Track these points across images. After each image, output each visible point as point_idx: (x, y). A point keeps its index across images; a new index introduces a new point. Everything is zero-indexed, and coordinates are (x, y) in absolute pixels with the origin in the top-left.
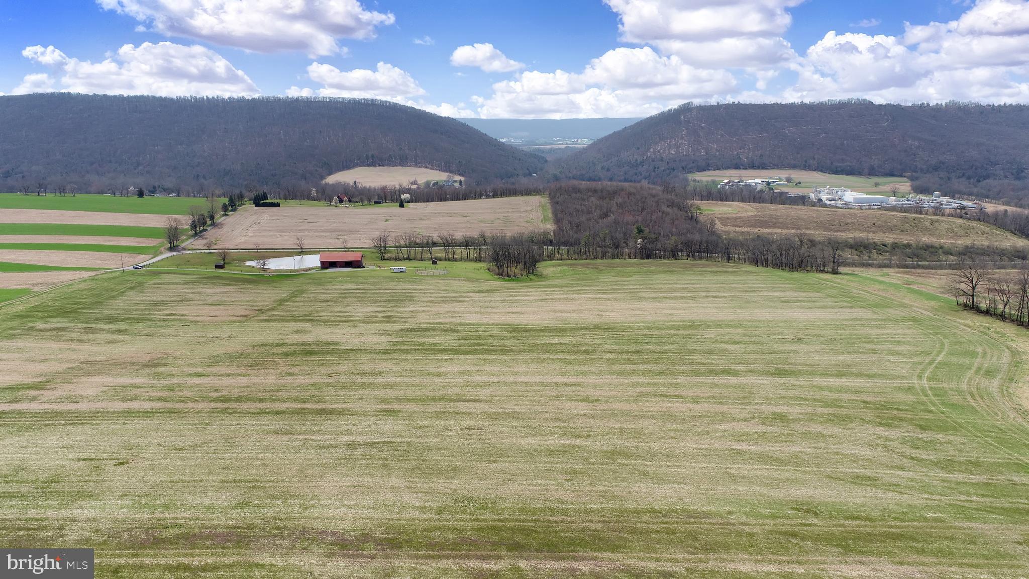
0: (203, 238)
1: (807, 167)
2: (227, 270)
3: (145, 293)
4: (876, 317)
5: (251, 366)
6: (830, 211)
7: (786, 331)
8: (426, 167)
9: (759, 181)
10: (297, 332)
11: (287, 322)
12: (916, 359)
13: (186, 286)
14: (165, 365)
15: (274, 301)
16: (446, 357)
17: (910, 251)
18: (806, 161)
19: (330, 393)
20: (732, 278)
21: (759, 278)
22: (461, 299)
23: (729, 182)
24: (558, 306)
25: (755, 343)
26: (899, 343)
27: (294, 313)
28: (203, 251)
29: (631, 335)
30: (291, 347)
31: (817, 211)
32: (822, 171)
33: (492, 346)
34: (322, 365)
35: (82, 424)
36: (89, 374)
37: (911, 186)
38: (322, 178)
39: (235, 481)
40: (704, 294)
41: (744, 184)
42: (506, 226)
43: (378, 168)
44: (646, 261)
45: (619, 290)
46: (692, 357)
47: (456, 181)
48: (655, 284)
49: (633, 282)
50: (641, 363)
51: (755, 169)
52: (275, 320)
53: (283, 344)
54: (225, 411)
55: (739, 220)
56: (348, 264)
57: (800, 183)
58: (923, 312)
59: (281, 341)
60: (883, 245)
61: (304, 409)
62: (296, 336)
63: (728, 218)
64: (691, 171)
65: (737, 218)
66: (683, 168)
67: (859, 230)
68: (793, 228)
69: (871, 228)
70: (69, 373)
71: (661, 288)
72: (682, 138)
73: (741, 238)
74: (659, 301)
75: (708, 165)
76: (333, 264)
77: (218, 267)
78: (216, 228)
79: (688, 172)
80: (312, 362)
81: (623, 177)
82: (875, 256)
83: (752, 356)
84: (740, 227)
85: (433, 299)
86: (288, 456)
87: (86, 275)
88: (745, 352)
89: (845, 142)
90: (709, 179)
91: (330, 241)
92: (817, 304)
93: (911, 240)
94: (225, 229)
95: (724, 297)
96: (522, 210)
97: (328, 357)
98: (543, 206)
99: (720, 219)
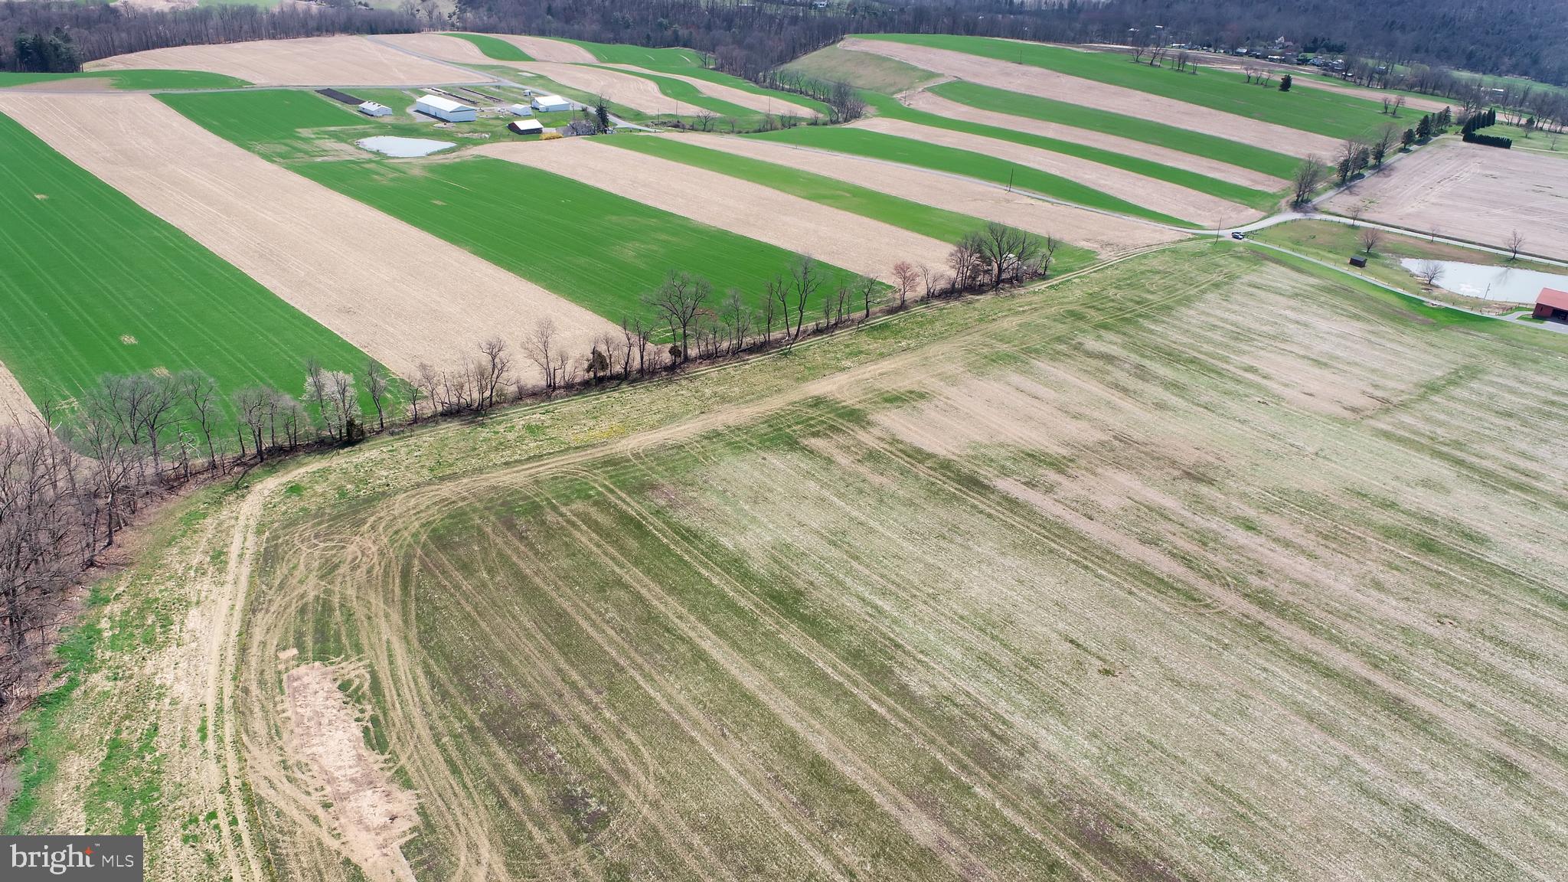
0: (1351, 193)
2: (1372, 273)
5: (1326, 537)
10: (1426, 483)
11: (1418, 450)
15: (1416, 385)
19: (1424, 664)
27: (1439, 431)
28: (1343, 220)
30: (1404, 518)
34: (1438, 586)
52: (1400, 440)
53: (1392, 505)
59: (1392, 497)
61: (1369, 682)
62: (1420, 491)
70: (1097, 452)
76: (1560, 315)
77: (1356, 263)
78: (1381, 174)
80: (1423, 572)
94: (1394, 180)
97: (1456, 572)
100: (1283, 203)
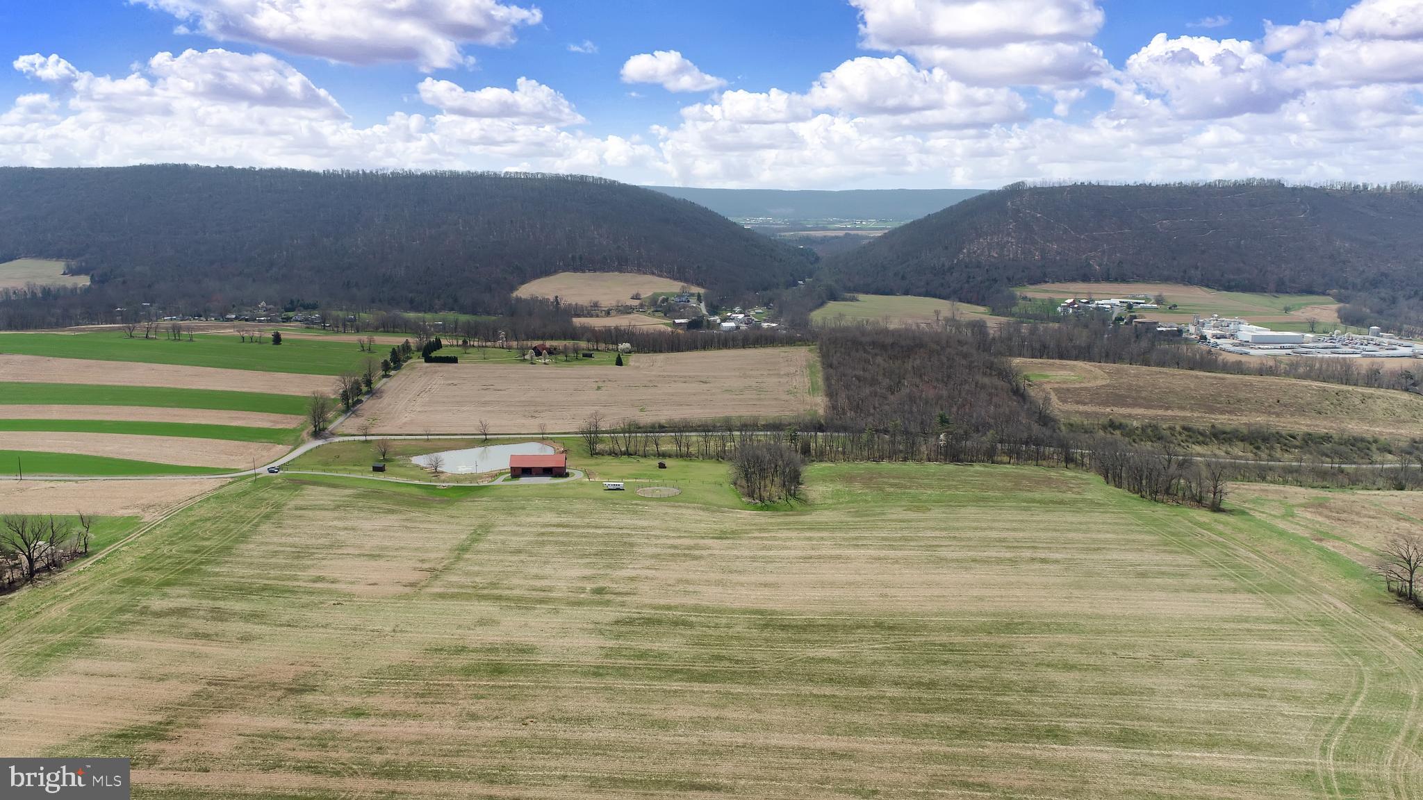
0: (357, 416)
1: (1187, 280)
2: (392, 475)
3: (285, 528)
4: (1269, 613)
5: (423, 696)
6: (1215, 378)
7: (1140, 641)
8: (653, 274)
9: (1116, 301)
10: (482, 622)
11: (467, 600)
12: (1321, 711)
13: (336, 514)
14: (313, 689)
15: (450, 550)
16: (676, 686)
17: (1329, 445)
18: (1185, 272)
19: (524, 763)
20: (1070, 517)
21: (1108, 518)
22: (697, 553)
23: (1074, 303)
24: (828, 572)
25: (1096, 668)
26: (1298, 672)
27: (478, 579)
28: (357, 438)
29: (926, 643)
30: (474, 655)
31: (1197, 377)
32: (1208, 286)
33: (737, 662)
34: (514, 698)
36: (219, 708)
37: (1339, 311)
38: (513, 288)
40: (1028, 554)
41: (1094, 305)
42: (759, 399)
43: (588, 275)
44: (951, 467)
45: (912, 539)
46: (1006, 699)
47: (693, 295)
48: (962, 529)
49: (931, 524)
50: (937, 709)
51: (1111, 282)
52: (453, 596)
53: (463, 649)
55: (1084, 393)
56: (548, 472)
57: (1175, 306)
58: (1339, 604)
59: (461, 643)
60: (1291, 437)
62: (479, 630)
63: (1068, 390)
64: (1020, 283)
65: (1082, 389)
66: (1009, 279)
67: (1257, 411)
68: (1161, 407)
69: (1274, 408)
70: (194, 704)
71: (970, 539)
72: (1009, 234)
73: (1085, 423)
74: (966, 569)
75: (1045, 275)
76: (527, 472)
77: (378, 469)
78: (374, 397)
79: (1016, 285)
80: (501, 691)
81: (924, 290)
82: (1278, 454)
83: (1091, 700)
84: (1085, 404)
85: (658, 550)
87: (209, 484)
88: (1080, 691)
89: (1242, 242)
90: (1045, 296)
91: (523, 421)
92: (1187, 581)
93: (1331, 427)
94: (386, 400)
95: (1057, 561)
96: (782, 373)
97: (523, 681)
98: (810, 366)
99: (1056, 390)
100: (304, 434)
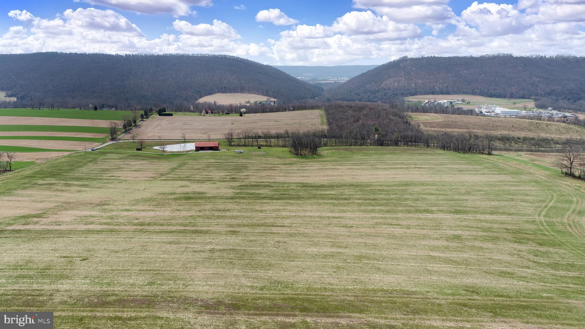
0: (130, 134)
1: (474, 93)
2: (145, 151)
3: (98, 164)
4: (513, 180)
5: (156, 205)
6: (487, 118)
7: (461, 188)
8: (255, 93)
9: (446, 101)
10: (182, 186)
11: (176, 181)
12: (537, 205)
13: (120, 160)
14: (109, 204)
15: (169, 169)
16: (265, 201)
17: (534, 142)
18: (473, 90)
19: (200, 221)
20: (429, 157)
21: (445, 157)
22: (274, 168)
23: (428, 102)
24: (330, 172)
25: (444, 195)
26: (527, 195)
27: (181, 176)
28: (130, 141)
29: (371, 189)
30: (179, 195)
31: (480, 118)
32: (482, 96)
33: (292, 195)
34: (196, 205)
35: (63, 237)
36: (66, 209)
37: (535, 104)
38: (197, 99)
39: (147, 270)
40: (413, 166)
41: (437, 103)
42: (300, 127)
43: (228, 94)
44: (380, 147)
45: (365, 163)
46: (406, 202)
47: (272, 101)
48: (386, 160)
49: (373, 159)
50: (377, 205)
51: (443, 94)
52: (170, 180)
53: (174, 193)
54: (142, 231)
55: (434, 124)
56: (211, 148)
57: (469, 102)
58: (542, 177)
59: (173, 192)
60: (518, 138)
61: (185, 230)
62: (181, 188)
63: (427, 123)
64: (406, 95)
65: (433, 122)
66: (402, 94)
67: (504, 130)
68: (465, 128)
69: (511, 128)
70: (56, 209)
71: (389, 163)
72: (401, 77)
73: (435, 134)
74: (388, 170)
75: (416, 92)
76: (202, 148)
77: (138, 150)
78: (137, 127)
79: (405, 96)
80: (190, 204)
81: (367, 99)
82: (513, 144)
83: (441, 202)
84: (434, 127)
85: (258, 168)
86: (177, 256)
87: (66, 154)
88: (437, 200)
89: (496, 79)
90: (417, 100)
91: (201, 135)
92: (479, 172)
93: (534, 135)
94: (142, 128)
95: (425, 168)
96: (309, 118)
97: (199, 201)
98: (321, 116)
99: (423, 123)
100: (107, 139)
